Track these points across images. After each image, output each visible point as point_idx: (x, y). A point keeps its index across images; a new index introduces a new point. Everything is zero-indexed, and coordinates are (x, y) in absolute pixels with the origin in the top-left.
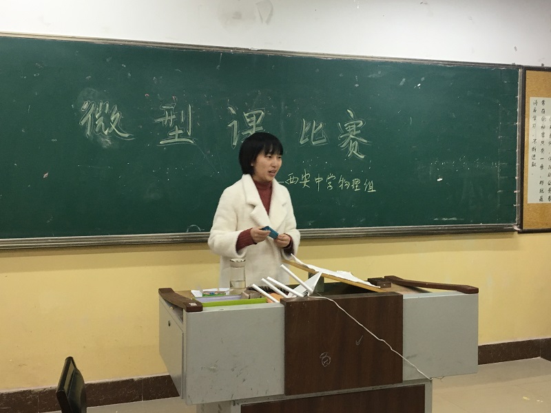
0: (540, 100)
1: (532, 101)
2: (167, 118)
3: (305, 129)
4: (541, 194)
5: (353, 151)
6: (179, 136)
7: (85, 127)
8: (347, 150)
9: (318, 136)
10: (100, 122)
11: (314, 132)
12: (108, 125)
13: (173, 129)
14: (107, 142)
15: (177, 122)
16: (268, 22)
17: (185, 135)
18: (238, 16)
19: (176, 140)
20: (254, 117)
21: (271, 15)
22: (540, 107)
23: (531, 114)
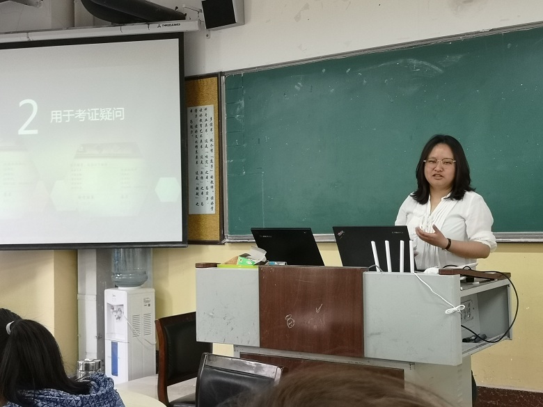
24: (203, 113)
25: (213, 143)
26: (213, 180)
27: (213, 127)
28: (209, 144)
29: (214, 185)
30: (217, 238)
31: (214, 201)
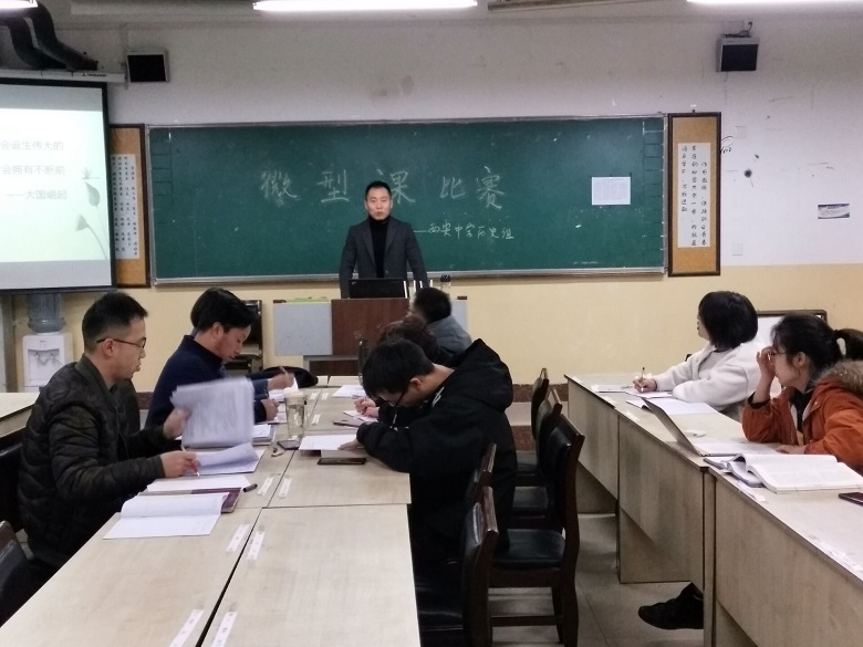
0: (690, 146)
1: (680, 147)
2: (327, 181)
3: (445, 185)
4: (694, 238)
5: (491, 202)
6: (337, 195)
7: (263, 192)
8: (485, 202)
9: (457, 190)
10: (275, 187)
11: (453, 187)
12: (281, 190)
13: (331, 190)
14: (280, 202)
15: (335, 184)
17: (341, 194)
19: (335, 198)
20: (399, 178)
22: (690, 152)
23: (680, 160)
24: (123, 161)
25: (135, 191)
26: (137, 226)
27: (135, 176)
28: (130, 192)
29: (137, 231)
30: (143, 281)
31: (138, 246)
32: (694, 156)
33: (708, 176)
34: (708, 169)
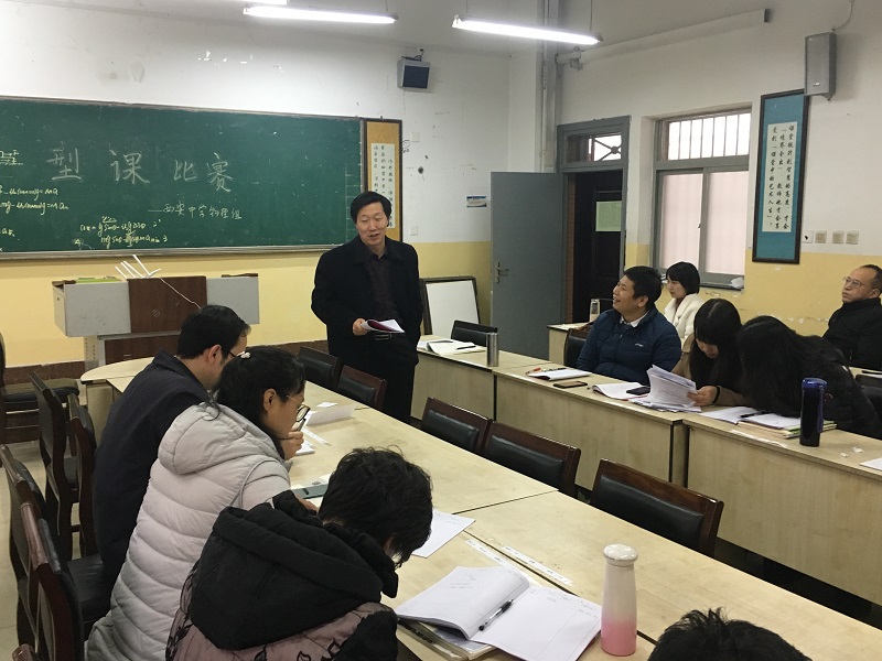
0: (380, 145)
1: (372, 146)
2: (57, 159)
3: (178, 168)
5: (221, 186)
6: (69, 173)
8: (215, 185)
9: (189, 174)
11: (185, 170)
13: (62, 168)
15: (66, 162)
16: (140, 81)
17: (73, 173)
18: (114, 76)
19: (66, 176)
20: (133, 159)
21: (143, 75)
22: (380, 151)
23: (373, 157)
32: (383, 155)
33: (393, 171)
34: (393, 165)
